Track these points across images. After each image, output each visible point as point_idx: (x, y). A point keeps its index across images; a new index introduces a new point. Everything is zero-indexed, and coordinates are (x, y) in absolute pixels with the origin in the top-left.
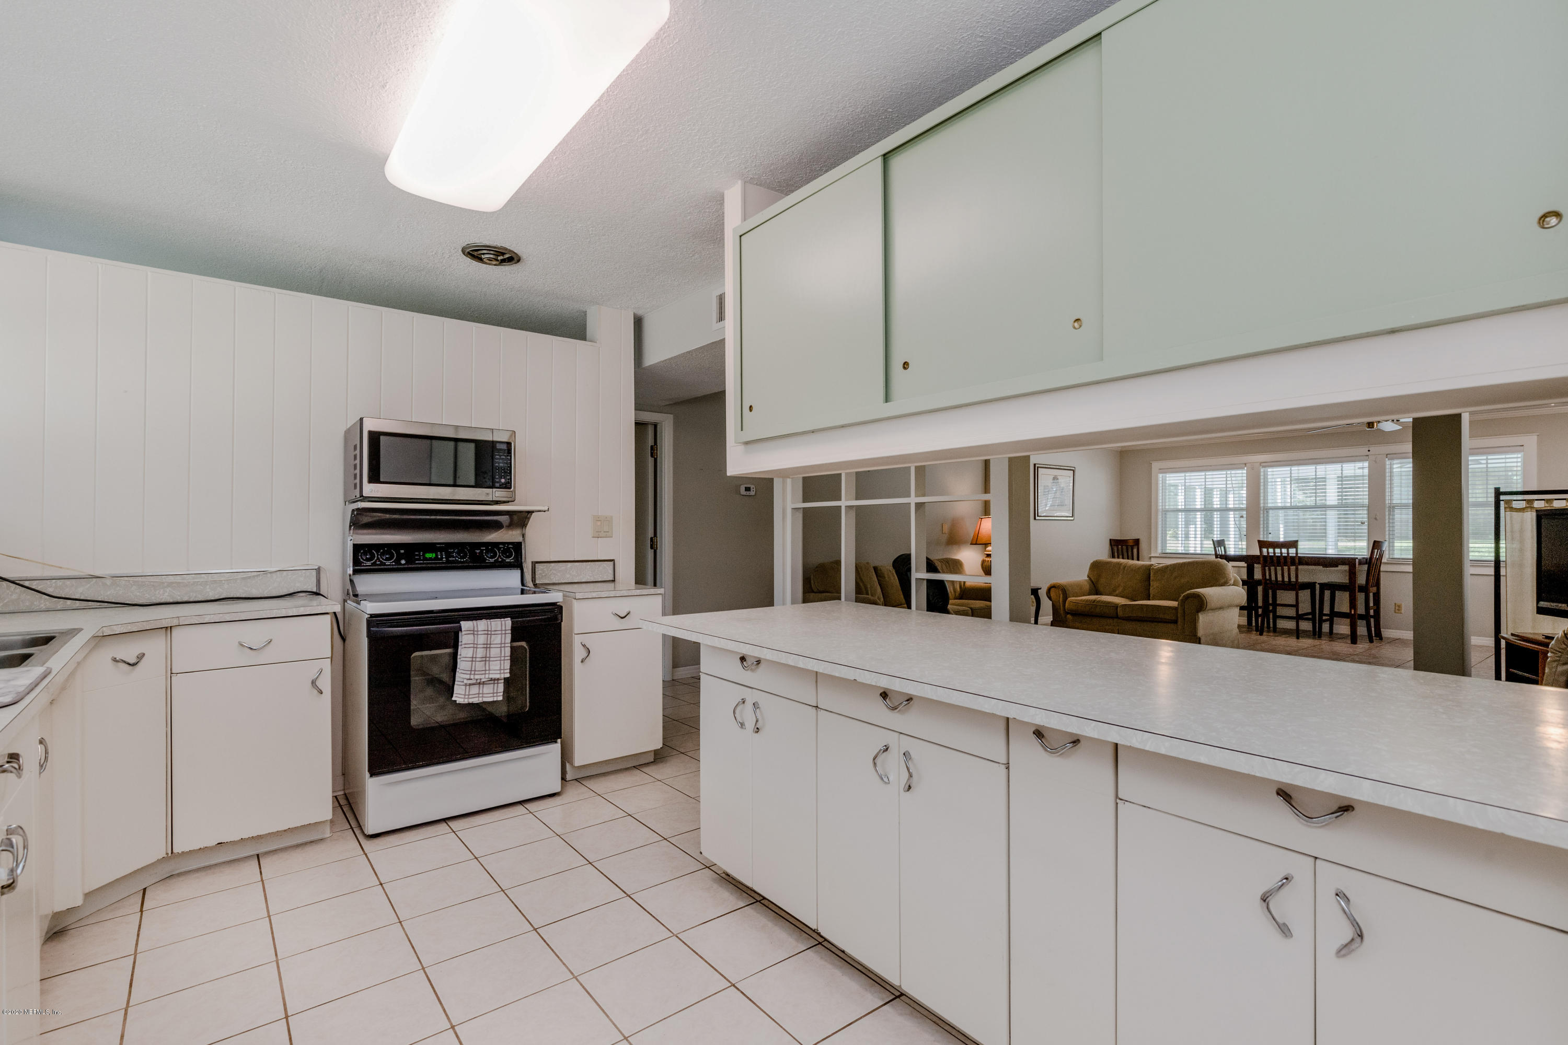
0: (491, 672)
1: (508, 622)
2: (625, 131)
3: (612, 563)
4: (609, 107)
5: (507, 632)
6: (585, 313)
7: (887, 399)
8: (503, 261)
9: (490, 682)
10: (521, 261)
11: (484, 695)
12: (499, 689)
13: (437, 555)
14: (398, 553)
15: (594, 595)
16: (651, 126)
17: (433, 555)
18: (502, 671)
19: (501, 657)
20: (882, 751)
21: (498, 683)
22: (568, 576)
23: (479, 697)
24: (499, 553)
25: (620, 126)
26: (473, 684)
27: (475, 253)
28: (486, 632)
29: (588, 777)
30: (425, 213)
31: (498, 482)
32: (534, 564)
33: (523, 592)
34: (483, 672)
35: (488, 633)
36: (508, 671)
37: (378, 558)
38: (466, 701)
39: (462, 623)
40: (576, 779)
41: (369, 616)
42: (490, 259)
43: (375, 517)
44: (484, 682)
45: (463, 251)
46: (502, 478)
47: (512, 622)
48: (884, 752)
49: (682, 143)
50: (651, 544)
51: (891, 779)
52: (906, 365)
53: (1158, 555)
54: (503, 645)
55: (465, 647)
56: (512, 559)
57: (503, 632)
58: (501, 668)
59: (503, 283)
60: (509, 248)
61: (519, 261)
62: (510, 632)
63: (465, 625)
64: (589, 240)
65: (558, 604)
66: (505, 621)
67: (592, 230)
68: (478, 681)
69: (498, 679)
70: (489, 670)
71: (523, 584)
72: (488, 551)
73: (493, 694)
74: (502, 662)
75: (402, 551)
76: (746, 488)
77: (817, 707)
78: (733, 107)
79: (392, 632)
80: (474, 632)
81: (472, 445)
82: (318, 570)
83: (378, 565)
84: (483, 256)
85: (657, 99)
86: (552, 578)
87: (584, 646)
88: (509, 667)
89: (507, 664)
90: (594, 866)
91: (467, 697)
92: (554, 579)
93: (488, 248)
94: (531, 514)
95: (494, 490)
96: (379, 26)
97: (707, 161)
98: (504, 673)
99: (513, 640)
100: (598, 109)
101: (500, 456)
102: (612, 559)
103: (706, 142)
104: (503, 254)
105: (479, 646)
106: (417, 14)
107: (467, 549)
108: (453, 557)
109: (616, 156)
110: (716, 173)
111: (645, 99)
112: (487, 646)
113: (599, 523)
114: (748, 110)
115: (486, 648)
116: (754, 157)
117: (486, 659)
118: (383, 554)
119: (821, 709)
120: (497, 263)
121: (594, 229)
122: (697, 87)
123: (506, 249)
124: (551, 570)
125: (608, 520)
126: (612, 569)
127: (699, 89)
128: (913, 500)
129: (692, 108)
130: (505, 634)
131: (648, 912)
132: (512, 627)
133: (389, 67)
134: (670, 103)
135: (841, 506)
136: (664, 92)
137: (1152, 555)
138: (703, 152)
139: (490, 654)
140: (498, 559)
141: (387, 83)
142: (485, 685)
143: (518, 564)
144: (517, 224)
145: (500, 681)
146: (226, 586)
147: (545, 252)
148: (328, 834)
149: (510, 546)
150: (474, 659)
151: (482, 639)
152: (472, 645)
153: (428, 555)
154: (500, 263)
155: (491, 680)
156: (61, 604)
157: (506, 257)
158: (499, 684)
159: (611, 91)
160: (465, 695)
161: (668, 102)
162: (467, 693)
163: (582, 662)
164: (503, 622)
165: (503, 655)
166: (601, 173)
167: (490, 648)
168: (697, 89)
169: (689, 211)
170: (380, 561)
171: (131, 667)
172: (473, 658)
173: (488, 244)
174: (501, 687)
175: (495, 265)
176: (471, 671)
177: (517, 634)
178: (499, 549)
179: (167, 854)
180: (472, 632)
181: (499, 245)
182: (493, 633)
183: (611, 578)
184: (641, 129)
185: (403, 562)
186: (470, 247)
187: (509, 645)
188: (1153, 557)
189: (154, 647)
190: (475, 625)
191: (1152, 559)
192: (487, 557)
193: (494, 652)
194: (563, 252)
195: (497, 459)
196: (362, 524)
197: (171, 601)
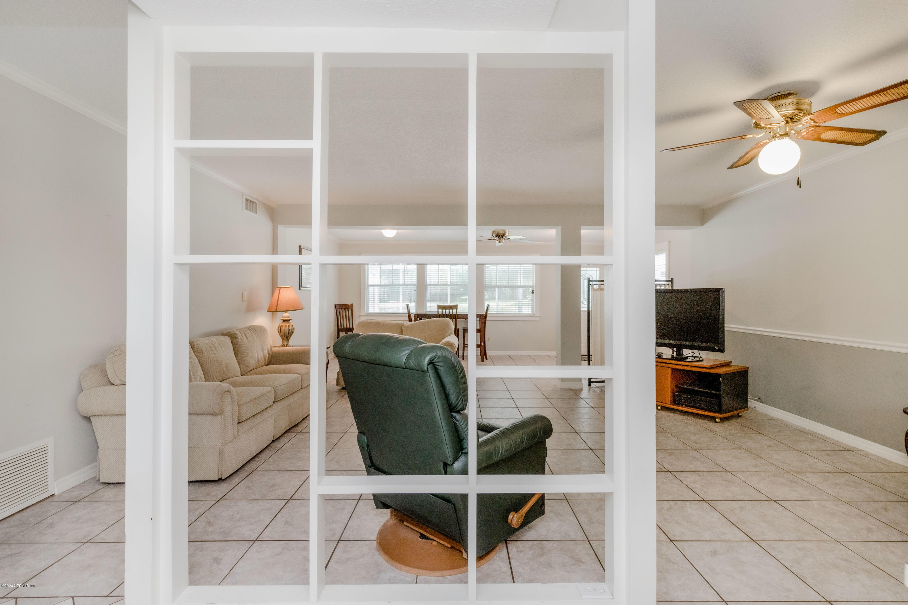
53: (365, 315)
137: (361, 315)
188: (362, 316)
191: (361, 317)
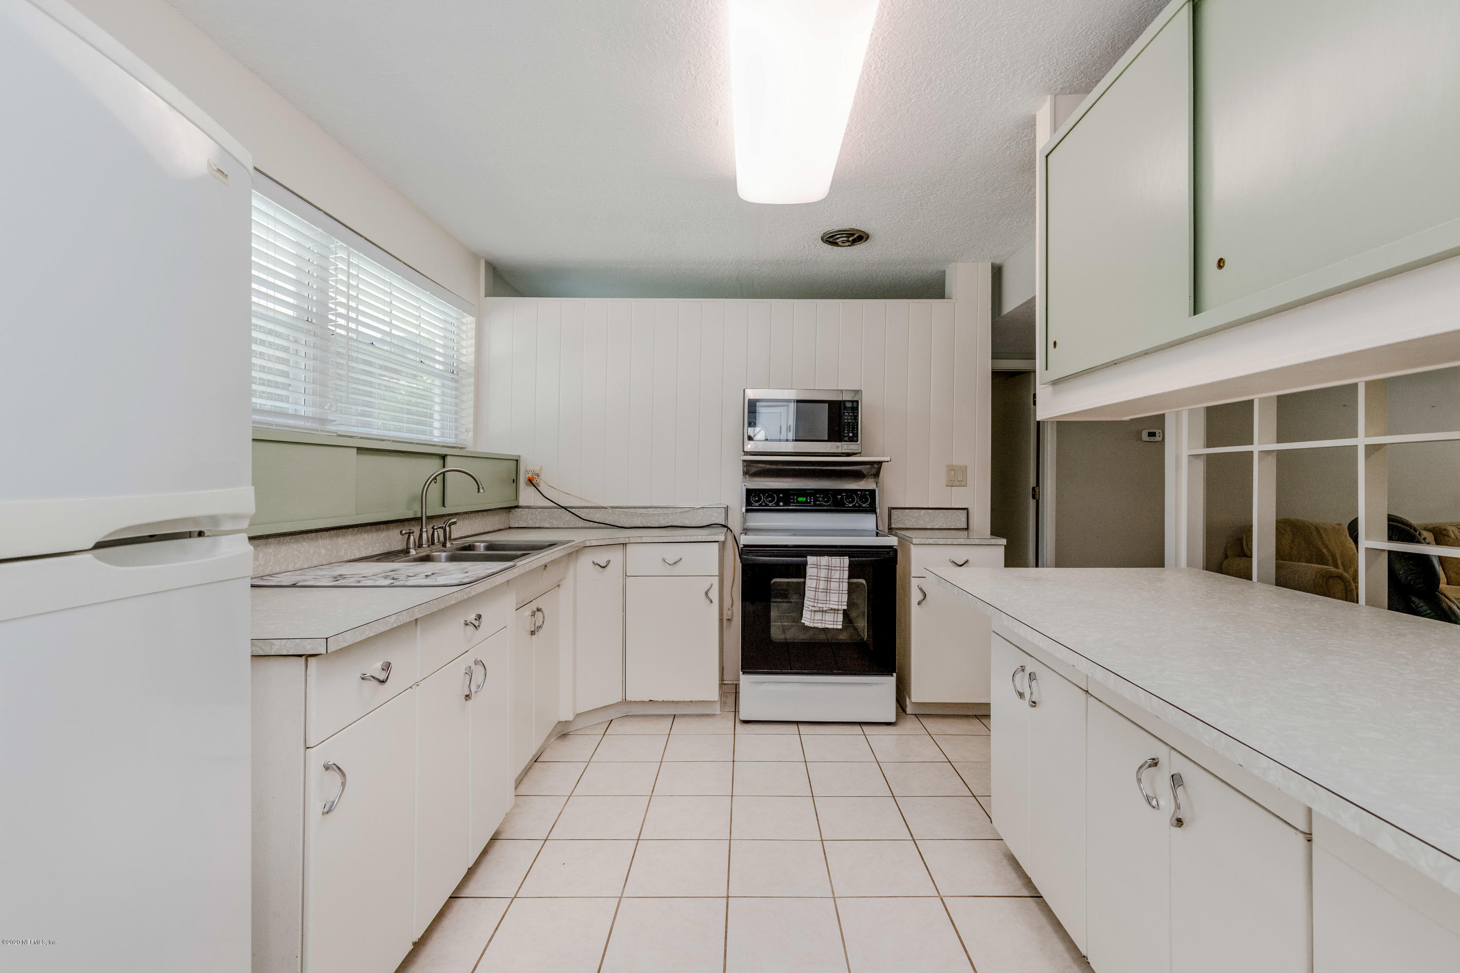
0: (831, 602)
1: (846, 560)
2: (910, 89)
3: (965, 511)
4: (887, 71)
5: (845, 569)
6: (944, 272)
7: (1196, 310)
8: (854, 242)
9: (831, 611)
10: (870, 237)
11: (827, 622)
12: (838, 618)
13: (807, 499)
14: (778, 496)
15: (931, 541)
16: (932, 73)
17: (804, 499)
18: (840, 603)
19: (839, 590)
20: (1147, 765)
21: (837, 613)
22: (921, 522)
23: (822, 623)
24: (857, 498)
25: (903, 85)
26: (818, 611)
27: (831, 240)
28: (827, 567)
29: (927, 715)
30: (783, 216)
31: (846, 437)
32: (891, 509)
33: (877, 535)
34: (825, 602)
35: (829, 568)
36: (846, 603)
37: (764, 501)
38: (812, 625)
39: (809, 557)
40: (915, 715)
41: (743, 546)
42: (843, 242)
43: (758, 467)
44: (826, 610)
45: (822, 239)
46: (850, 433)
47: (849, 560)
48: (1150, 766)
49: (970, 79)
50: (1033, 494)
51: (1161, 803)
52: (1221, 264)
54: (841, 580)
55: (810, 579)
56: (868, 505)
57: (842, 569)
58: (839, 599)
59: (864, 260)
60: (856, 228)
61: (868, 238)
62: (847, 569)
63: (811, 560)
64: (919, 203)
65: (894, 547)
66: (843, 559)
67: (919, 193)
68: (821, 609)
69: (838, 610)
70: (830, 601)
71: (877, 529)
72: (848, 497)
73: (834, 622)
74: (840, 595)
75: (781, 495)
76: (1149, 433)
77: (1088, 691)
78: (1008, 20)
79: (759, 560)
80: (817, 566)
81: (827, 405)
82: (727, 509)
83: (764, 506)
84: (837, 241)
85: (926, 45)
86: (906, 523)
87: (921, 589)
88: (846, 601)
89: (845, 598)
90: (895, 801)
91: (812, 621)
92: (908, 524)
93: (841, 232)
94: (882, 465)
95: (843, 443)
96: (696, 78)
97: (1003, 89)
98: (842, 605)
99: (850, 577)
100: (878, 77)
101: (849, 413)
102: (966, 507)
103: (994, 68)
104: (853, 235)
105: (821, 579)
106: (713, 57)
107: (830, 494)
108: (819, 501)
109: (912, 115)
110: (1019, 96)
111: (916, 50)
112: (828, 580)
113: (953, 473)
114: (1026, 17)
115: (827, 581)
116: (1055, 64)
117: (827, 591)
118: (767, 497)
119: (1091, 695)
120: (850, 243)
121: (920, 191)
122: (961, 16)
123: (853, 230)
124: (905, 516)
125: (964, 470)
126: (966, 517)
127: (964, 18)
128: (1361, 441)
129: (964, 40)
130: (843, 570)
131: (925, 863)
132: (849, 565)
133: (714, 107)
134: (941, 44)
135: (1252, 452)
136: (931, 35)
138: (995, 80)
139: (830, 587)
140: (855, 504)
141: (718, 120)
142: (827, 614)
143: (872, 510)
144: (854, 206)
145: (839, 612)
146: (671, 517)
147: (886, 224)
148: (718, 711)
149: (867, 493)
150: (817, 590)
151: (823, 573)
152: (816, 578)
153: (800, 499)
154: (852, 243)
155: (832, 609)
156: (588, 524)
157: (857, 237)
158: (839, 614)
159: (881, 55)
160: (811, 620)
161: (939, 44)
162: (812, 618)
163: (919, 604)
164: (842, 560)
165: (841, 589)
166: (905, 136)
167: (830, 581)
168: (962, 17)
169: (1005, 146)
170: (765, 503)
171: (603, 569)
172: (816, 588)
173: (838, 229)
174: (840, 617)
175: (850, 246)
176: (815, 599)
177: (854, 571)
178: (857, 495)
179: (623, 700)
180: (816, 566)
181: (848, 228)
182: (833, 568)
183: (965, 527)
184: (924, 80)
185: (781, 504)
186: (826, 236)
187: (847, 581)
189: (615, 556)
190: (819, 560)
192: (847, 502)
193: (834, 585)
194: (902, 220)
195: (846, 416)
196: (752, 473)
197: (641, 526)
